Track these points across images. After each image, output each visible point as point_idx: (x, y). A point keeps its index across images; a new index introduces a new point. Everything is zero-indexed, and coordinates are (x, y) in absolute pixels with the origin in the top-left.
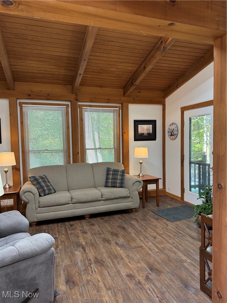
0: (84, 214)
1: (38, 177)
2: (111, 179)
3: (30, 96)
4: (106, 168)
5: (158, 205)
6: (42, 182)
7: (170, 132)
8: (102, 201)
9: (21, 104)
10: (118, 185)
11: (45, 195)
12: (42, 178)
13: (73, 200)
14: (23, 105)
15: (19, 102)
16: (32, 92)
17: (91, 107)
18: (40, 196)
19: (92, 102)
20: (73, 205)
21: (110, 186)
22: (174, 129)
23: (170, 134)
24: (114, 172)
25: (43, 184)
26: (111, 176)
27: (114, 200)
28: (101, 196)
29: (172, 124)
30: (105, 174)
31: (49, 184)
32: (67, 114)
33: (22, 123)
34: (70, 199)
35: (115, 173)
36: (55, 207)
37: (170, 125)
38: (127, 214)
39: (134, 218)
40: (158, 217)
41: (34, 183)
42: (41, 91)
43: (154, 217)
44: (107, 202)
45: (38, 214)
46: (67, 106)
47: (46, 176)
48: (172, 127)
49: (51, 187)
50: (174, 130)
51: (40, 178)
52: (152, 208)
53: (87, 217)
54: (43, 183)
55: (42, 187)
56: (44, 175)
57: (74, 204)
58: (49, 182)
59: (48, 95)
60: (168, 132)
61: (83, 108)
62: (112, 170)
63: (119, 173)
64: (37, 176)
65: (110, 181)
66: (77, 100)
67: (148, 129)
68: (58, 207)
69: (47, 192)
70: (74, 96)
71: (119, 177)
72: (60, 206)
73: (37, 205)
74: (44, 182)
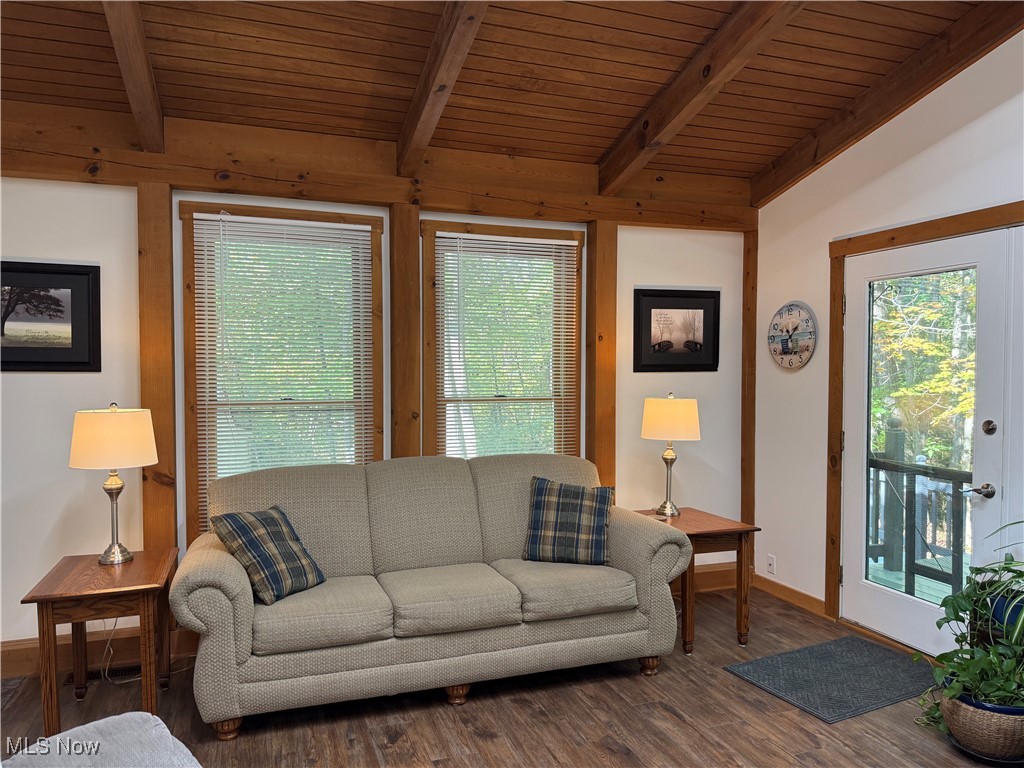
0: (446, 685)
1: (252, 519)
2: (551, 525)
3: (226, 180)
4: (529, 481)
5: (742, 639)
6: (266, 537)
7: (778, 340)
8: (523, 626)
9: (187, 210)
10: (582, 553)
11: (278, 598)
12: (266, 520)
13: (401, 623)
14: (196, 215)
15: (181, 204)
16: (235, 161)
17: (468, 232)
18: (258, 600)
19: (475, 212)
20: (399, 642)
21: (549, 554)
22: (796, 329)
23: (779, 347)
24: (566, 496)
25: (272, 548)
26: (551, 516)
27: (574, 621)
28: (519, 605)
29: (790, 308)
30: (527, 504)
31: (295, 547)
32: (375, 258)
33: (189, 287)
34: (388, 619)
35: (567, 500)
36: (324, 653)
37: (780, 313)
38: (626, 682)
39: (657, 699)
40: (760, 698)
41: (235, 545)
42: (272, 160)
43: (743, 698)
44: (544, 631)
45: (246, 685)
46: (376, 223)
47: (283, 514)
48: (789, 321)
49: (304, 562)
50: (800, 329)
51: (258, 523)
52: (721, 650)
53: (459, 697)
54: (271, 545)
55: (267, 562)
56: (275, 508)
57: (405, 641)
58: (297, 539)
59: (301, 177)
60: (772, 338)
61: (439, 234)
62: (556, 487)
63: (586, 503)
64: (247, 510)
65: (550, 533)
66: (415, 202)
67: (688, 327)
68: (335, 651)
69: (288, 583)
70: (404, 184)
71: (586, 520)
72: (344, 650)
73: (246, 644)
74: (277, 537)
